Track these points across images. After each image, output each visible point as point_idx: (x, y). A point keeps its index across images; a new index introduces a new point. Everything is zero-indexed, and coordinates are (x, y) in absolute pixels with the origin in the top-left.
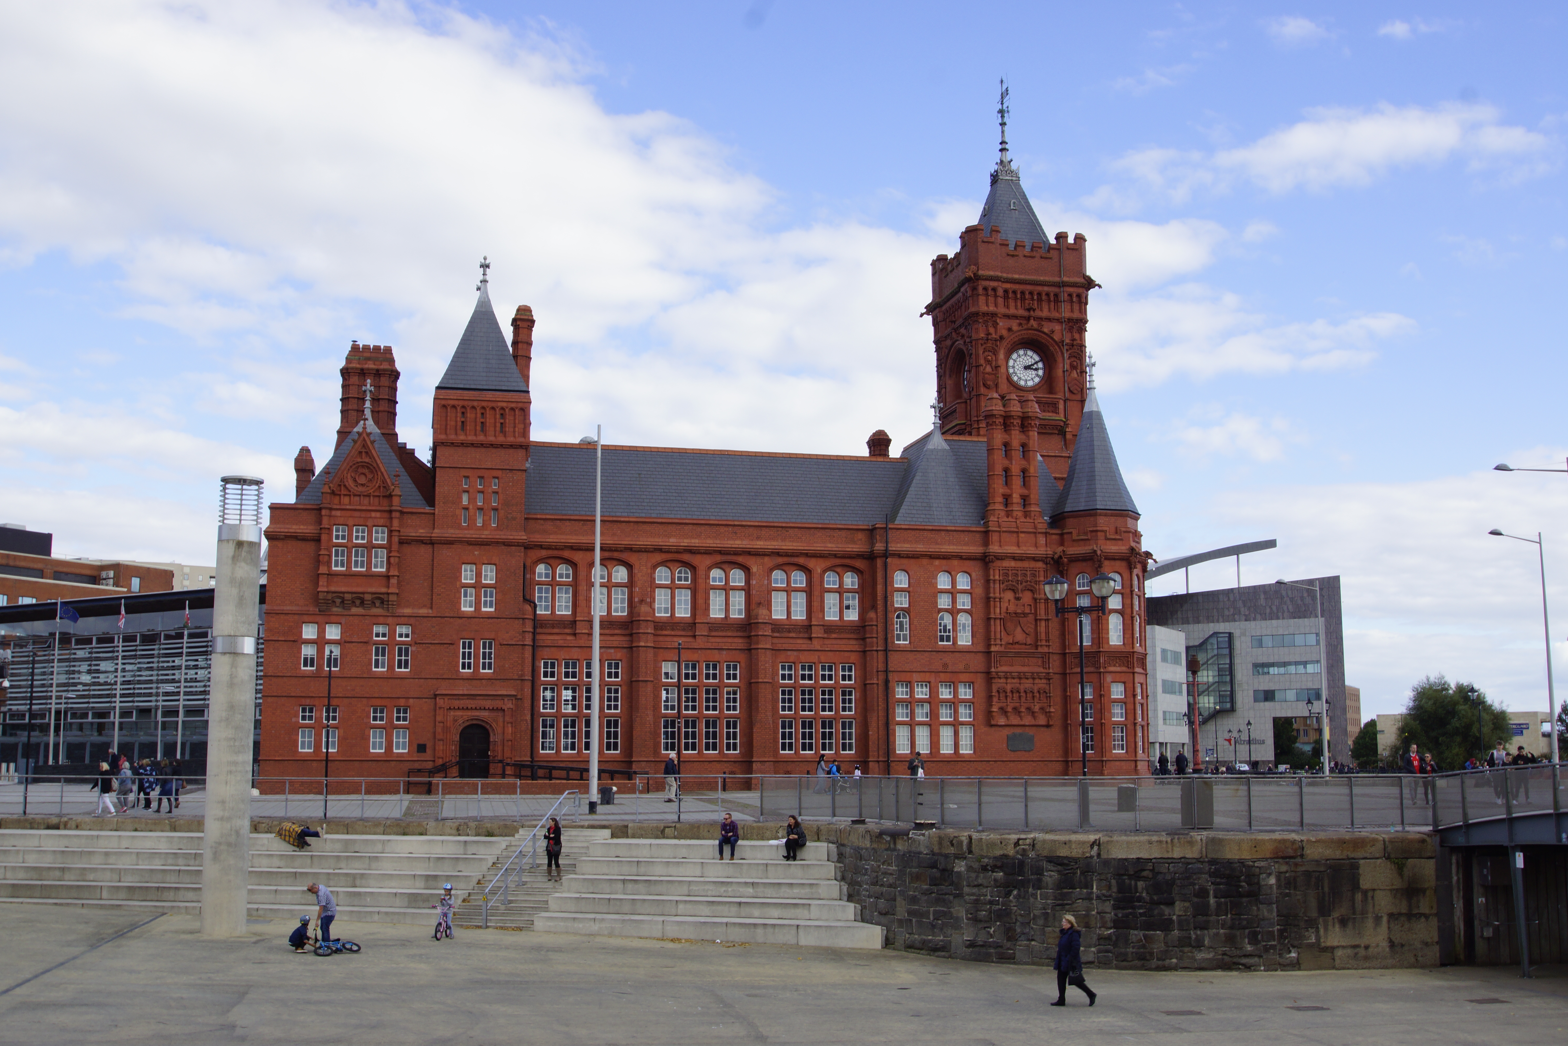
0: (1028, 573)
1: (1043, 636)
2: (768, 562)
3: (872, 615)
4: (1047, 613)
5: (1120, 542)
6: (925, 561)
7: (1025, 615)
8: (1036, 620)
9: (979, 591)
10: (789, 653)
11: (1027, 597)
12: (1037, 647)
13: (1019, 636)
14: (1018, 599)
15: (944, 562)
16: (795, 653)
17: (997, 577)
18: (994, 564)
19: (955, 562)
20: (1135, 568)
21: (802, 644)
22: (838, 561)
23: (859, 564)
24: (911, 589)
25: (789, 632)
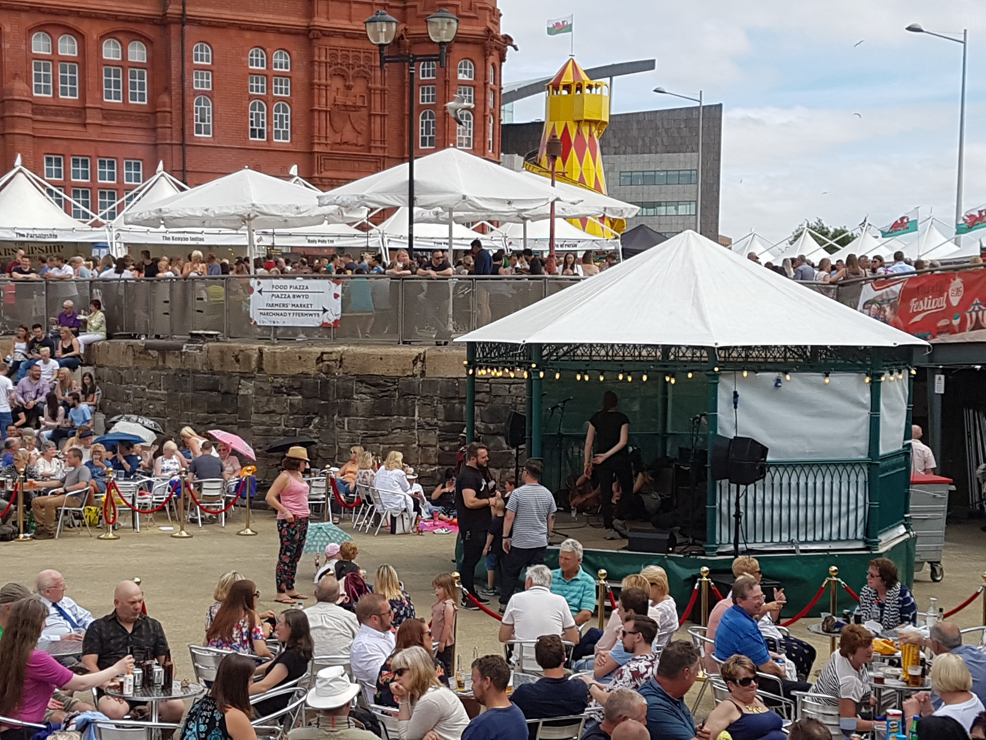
0: (362, 55)
1: (378, 136)
2: (28, 20)
3: (165, 98)
4: (383, 108)
5: (474, 21)
6: (232, 32)
7: (356, 108)
8: (370, 115)
9: (301, 75)
10: (57, 142)
11: (359, 87)
12: (369, 149)
13: (349, 135)
14: (349, 88)
15: (258, 35)
16: (65, 143)
17: (323, 59)
18: (320, 42)
19: (271, 37)
20: (491, 54)
21: (75, 131)
22: (119, 26)
23: (147, 30)
24: (214, 68)
25: (57, 115)
